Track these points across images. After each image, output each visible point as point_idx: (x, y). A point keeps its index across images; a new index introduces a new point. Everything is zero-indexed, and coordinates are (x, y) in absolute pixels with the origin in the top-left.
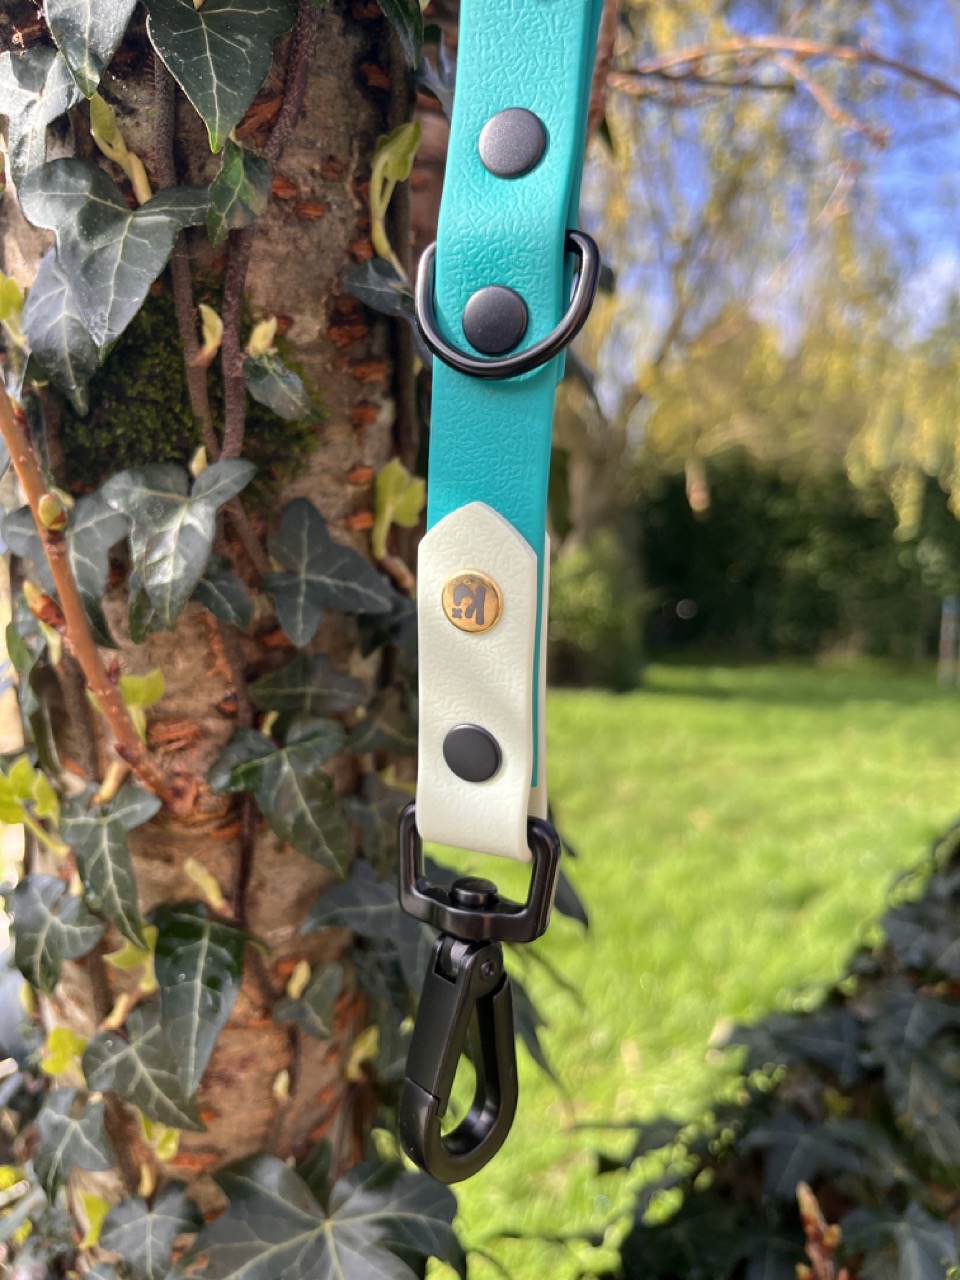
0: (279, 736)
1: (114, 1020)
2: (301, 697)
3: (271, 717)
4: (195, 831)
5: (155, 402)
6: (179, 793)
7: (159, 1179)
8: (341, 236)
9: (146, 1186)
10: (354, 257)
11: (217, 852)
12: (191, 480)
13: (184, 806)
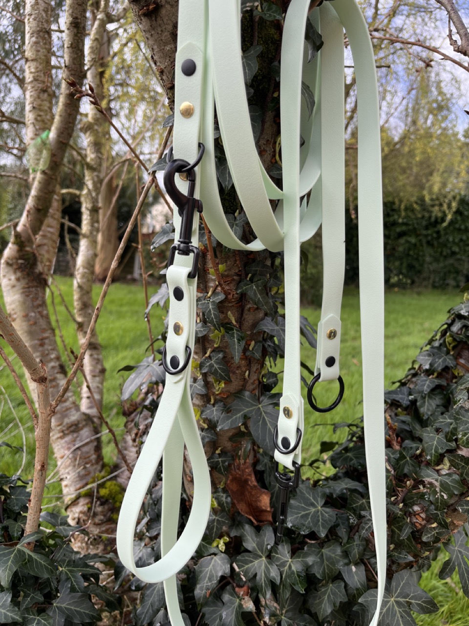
0: (251, 280)
1: (207, 355)
2: (257, 270)
3: (250, 275)
4: (230, 305)
5: (227, 200)
6: (230, 294)
7: (215, 400)
8: (269, 159)
9: (212, 401)
10: (272, 162)
11: (234, 311)
12: (235, 218)
13: (230, 297)
